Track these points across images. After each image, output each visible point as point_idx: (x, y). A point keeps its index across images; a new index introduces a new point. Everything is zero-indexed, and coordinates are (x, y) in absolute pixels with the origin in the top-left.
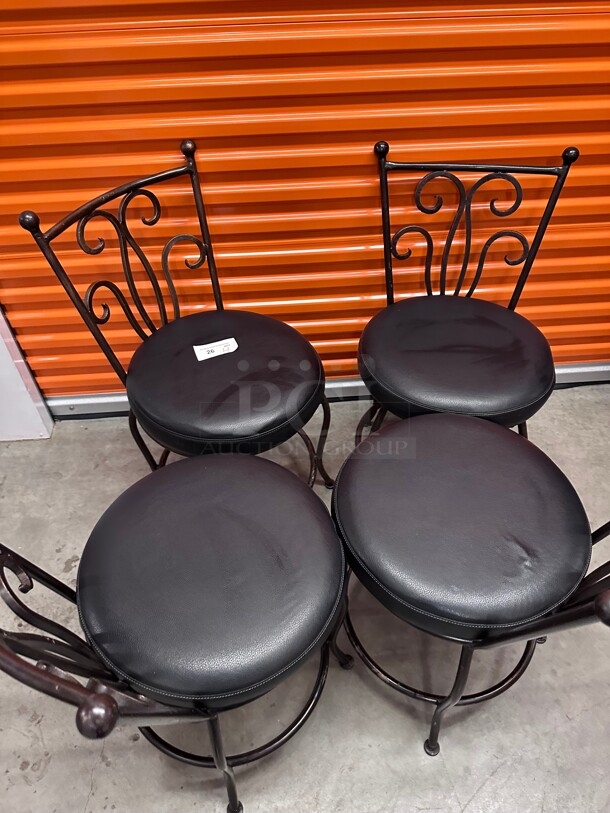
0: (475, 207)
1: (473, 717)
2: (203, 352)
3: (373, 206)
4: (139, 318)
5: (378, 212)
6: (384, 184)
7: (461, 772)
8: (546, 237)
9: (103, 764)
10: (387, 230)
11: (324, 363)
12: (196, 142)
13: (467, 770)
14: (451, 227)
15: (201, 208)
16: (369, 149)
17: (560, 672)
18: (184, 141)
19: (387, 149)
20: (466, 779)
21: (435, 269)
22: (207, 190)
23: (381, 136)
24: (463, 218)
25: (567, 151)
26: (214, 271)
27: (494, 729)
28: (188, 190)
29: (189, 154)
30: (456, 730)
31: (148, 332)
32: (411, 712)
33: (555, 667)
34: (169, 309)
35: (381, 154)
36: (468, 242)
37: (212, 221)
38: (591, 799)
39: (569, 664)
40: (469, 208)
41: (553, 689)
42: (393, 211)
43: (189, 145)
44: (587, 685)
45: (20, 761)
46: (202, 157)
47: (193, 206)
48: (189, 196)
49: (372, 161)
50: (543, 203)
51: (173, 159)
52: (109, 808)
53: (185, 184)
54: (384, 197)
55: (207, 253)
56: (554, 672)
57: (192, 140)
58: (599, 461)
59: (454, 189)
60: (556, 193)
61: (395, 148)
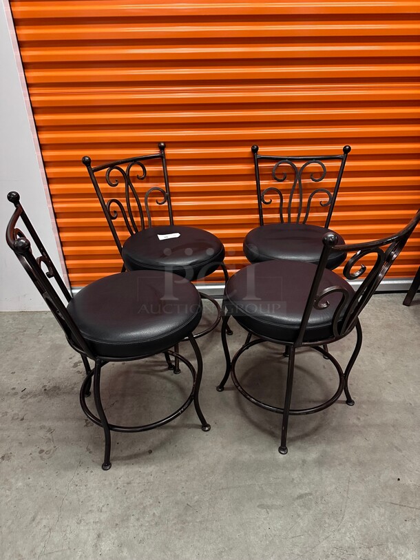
0: (304, 181)
1: (308, 437)
2: (161, 237)
3: (252, 180)
4: (131, 224)
5: (254, 183)
6: (257, 168)
7: (301, 462)
8: (337, 199)
9: (88, 452)
10: (259, 192)
11: (225, 245)
12: (166, 144)
13: (304, 461)
14: (291, 191)
15: (167, 178)
16: (249, 150)
17: (362, 419)
18: (160, 143)
19: (257, 149)
20: (303, 465)
21: (285, 216)
22: (170, 168)
23: (255, 143)
24: (296, 187)
25: (345, 147)
26: (171, 212)
27: (321, 443)
28: (161, 168)
29: (162, 149)
30: (299, 443)
31: (134, 233)
32: (272, 434)
33: (359, 417)
34: (146, 219)
35: (255, 151)
36: (301, 200)
37: (171, 185)
38: (379, 477)
39: (367, 415)
40: (300, 181)
41: (357, 426)
42: (262, 183)
43: (162, 144)
44: (379, 425)
45: (39, 450)
46: (168, 151)
47: (161, 177)
48: (161, 171)
49: (250, 156)
50: (335, 180)
51: (154, 152)
52: (89, 472)
53: (159, 165)
54: (257, 175)
55: (168, 199)
56: (359, 419)
57: (164, 143)
58: (389, 326)
59: (292, 171)
60: (340, 174)
61: (261, 149)
